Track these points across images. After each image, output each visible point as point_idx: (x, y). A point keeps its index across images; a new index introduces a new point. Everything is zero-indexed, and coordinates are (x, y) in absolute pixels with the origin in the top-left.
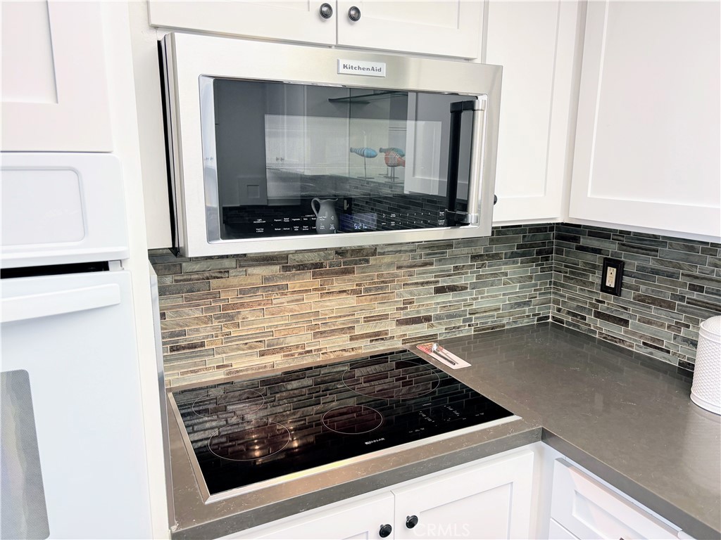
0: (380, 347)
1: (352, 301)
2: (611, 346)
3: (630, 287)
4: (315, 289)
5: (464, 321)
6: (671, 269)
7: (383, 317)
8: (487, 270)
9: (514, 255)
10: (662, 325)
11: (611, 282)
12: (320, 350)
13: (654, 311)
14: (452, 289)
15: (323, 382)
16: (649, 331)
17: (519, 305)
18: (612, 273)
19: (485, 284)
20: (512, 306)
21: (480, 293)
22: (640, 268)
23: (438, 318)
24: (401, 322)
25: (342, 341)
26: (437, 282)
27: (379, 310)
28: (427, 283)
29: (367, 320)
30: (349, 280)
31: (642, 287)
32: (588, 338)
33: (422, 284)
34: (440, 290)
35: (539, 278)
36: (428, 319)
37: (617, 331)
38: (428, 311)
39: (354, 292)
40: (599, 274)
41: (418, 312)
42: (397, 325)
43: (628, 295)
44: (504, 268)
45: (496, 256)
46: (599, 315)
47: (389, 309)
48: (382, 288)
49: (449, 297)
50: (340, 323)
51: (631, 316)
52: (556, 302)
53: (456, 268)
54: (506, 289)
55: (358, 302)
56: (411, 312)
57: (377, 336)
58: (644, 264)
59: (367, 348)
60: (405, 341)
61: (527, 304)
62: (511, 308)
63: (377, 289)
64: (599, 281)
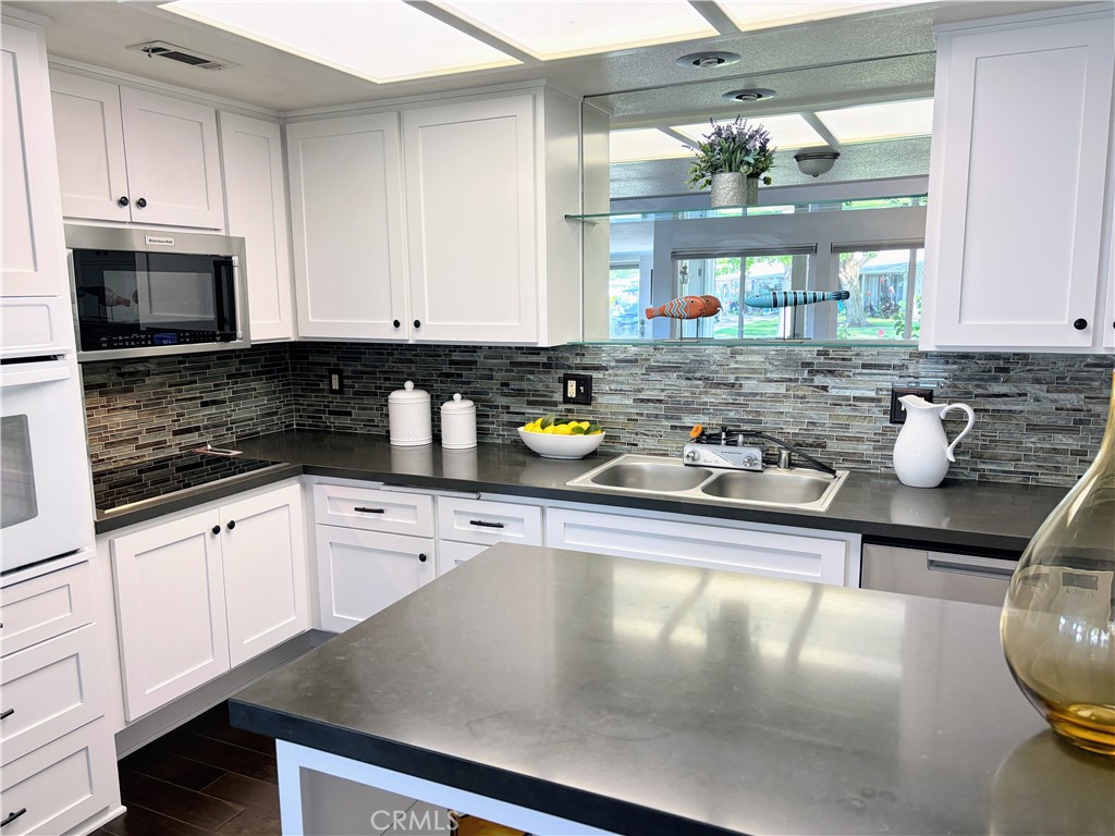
0: (161, 455)
1: (134, 416)
2: (344, 433)
3: (349, 387)
4: (102, 407)
5: (228, 430)
6: (371, 369)
7: (162, 429)
8: (240, 387)
9: (259, 373)
10: (372, 409)
11: (336, 386)
12: (111, 458)
13: (367, 401)
14: (214, 403)
15: (116, 486)
16: (365, 415)
17: (269, 415)
18: (335, 379)
19: (240, 398)
20: (263, 416)
21: (238, 405)
22: (354, 372)
23: (206, 428)
24: (176, 433)
25: (130, 450)
26: (202, 397)
27: (156, 422)
28: (195, 398)
29: (149, 431)
30: (130, 398)
31: (356, 385)
32: (326, 431)
33: (190, 399)
34: (204, 404)
35: (281, 392)
36: (197, 429)
37: (346, 421)
38: (196, 422)
39: (135, 408)
40: (326, 381)
41: (189, 423)
42: (174, 435)
43: (349, 393)
44: (253, 385)
45: (246, 375)
46: (331, 413)
47: (166, 422)
48: (158, 404)
49: (213, 410)
50: (125, 435)
51: (353, 408)
52: (298, 411)
53: (215, 385)
54: (257, 402)
55: (139, 416)
56: (184, 423)
57: (159, 445)
58: (355, 368)
59: (149, 456)
60: (181, 449)
61: (275, 413)
62: (264, 417)
63: (154, 404)
64: (327, 387)
